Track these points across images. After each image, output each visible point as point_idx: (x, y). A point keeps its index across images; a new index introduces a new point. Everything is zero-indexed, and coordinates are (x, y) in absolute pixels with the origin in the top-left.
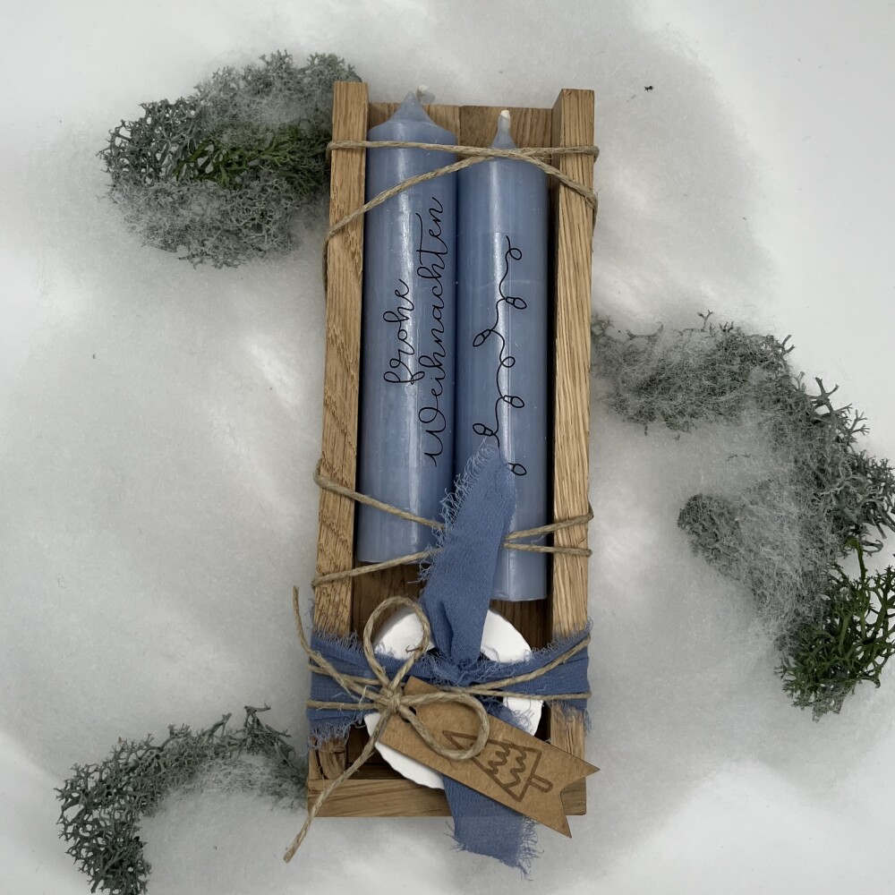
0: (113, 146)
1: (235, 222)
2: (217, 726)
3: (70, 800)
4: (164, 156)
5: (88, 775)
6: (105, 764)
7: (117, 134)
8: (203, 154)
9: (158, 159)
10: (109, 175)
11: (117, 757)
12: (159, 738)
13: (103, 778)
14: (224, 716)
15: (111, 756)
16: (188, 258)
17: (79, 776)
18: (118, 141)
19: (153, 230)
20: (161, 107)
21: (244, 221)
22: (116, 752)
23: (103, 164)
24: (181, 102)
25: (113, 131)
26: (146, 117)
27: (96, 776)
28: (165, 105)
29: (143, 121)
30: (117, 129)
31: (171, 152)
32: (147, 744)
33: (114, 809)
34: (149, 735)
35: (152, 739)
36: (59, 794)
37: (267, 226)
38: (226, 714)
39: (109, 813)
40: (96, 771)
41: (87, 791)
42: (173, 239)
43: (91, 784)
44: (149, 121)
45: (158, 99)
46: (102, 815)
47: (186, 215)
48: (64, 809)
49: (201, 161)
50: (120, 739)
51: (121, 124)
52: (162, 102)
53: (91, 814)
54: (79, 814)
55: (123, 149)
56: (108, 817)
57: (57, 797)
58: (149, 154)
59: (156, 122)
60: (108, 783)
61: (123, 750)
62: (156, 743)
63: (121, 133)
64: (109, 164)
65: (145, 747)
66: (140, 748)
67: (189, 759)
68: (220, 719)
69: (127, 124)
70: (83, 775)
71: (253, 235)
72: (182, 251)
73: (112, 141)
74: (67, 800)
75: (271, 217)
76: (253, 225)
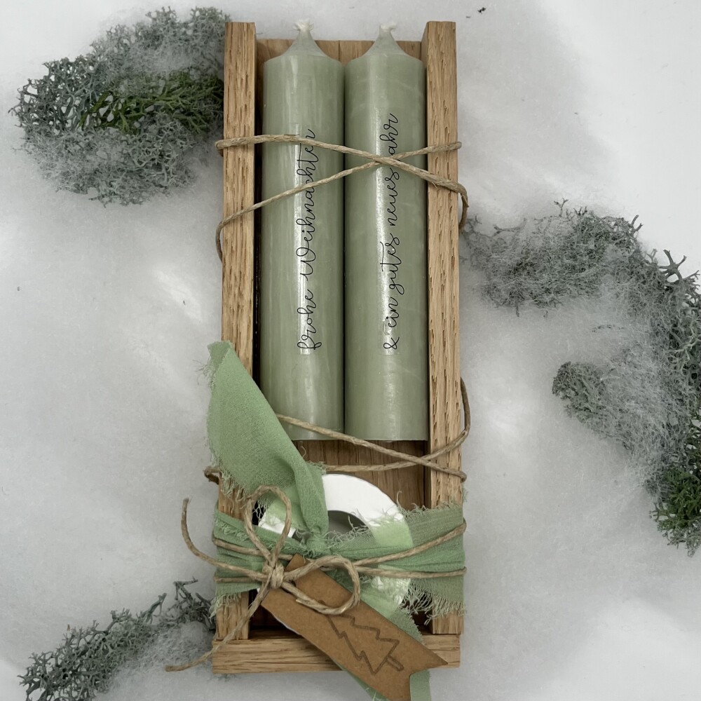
0: (22, 102)
1: (137, 164)
2: (155, 606)
3: (33, 685)
4: (69, 109)
5: (45, 661)
6: (59, 650)
7: (25, 92)
8: (104, 104)
9: (64, 112)
10: (22, 129)
11: (69, 643)
12: (104, 623)
13: (59, 664)
14: (160, 597)
15: (64, 643)
16: (99, 198)
17: (37, 663)
18: (27, 98)
19: (66, 175)
20: (63, 65)
21: (145, 163)
22: (67, 639)
23: (16, 120)
24: (80, 59)
25: (21, 89)
26: (50, 75)
27: (53, 661)
28: (66, 63)
29: (47, 78)
30: (25, 88)
31: (75, 106)
32: (93, 629)
33: (71, 689)
34: (94, 621)
35: (97, 624)
36: (22, 680)
37: (167, 165)
38: (162, 595)
39: (68, 692)
40: (52, 657)
41: (46, 676)
42: (84, 183)
43: (49, 669)
44: (53, 78)
45: (58, 58)
46: (62, 695)
47: (95, 160)
48: (29, 692)
49: (102, 111)
50: (69, 626)
51: (28, 83)
52: (62, 60)
53: (52, 694)
54: (43, 695)
55: (32, 105)
56: (67, 696)
57: (21, 683)
58: (55, 108)
59: (59, 80)
60: (64, 667)
61: (73, 636)
62: (102, 627)
63: (28, 91)
64: (22, 119)
65: (92, 633)
66: (88, 633)
67: (132, 639)
68: (156, 600)
69: (33, 82)
70: (41, 662)
71: (154, 173)
72: (93, 192)
73: (22, 99)
74: (30, 685)
75: (169, 156)
76: (153, 165)
